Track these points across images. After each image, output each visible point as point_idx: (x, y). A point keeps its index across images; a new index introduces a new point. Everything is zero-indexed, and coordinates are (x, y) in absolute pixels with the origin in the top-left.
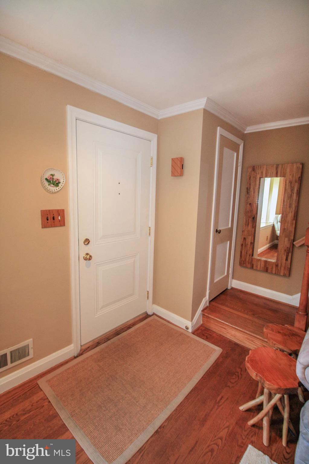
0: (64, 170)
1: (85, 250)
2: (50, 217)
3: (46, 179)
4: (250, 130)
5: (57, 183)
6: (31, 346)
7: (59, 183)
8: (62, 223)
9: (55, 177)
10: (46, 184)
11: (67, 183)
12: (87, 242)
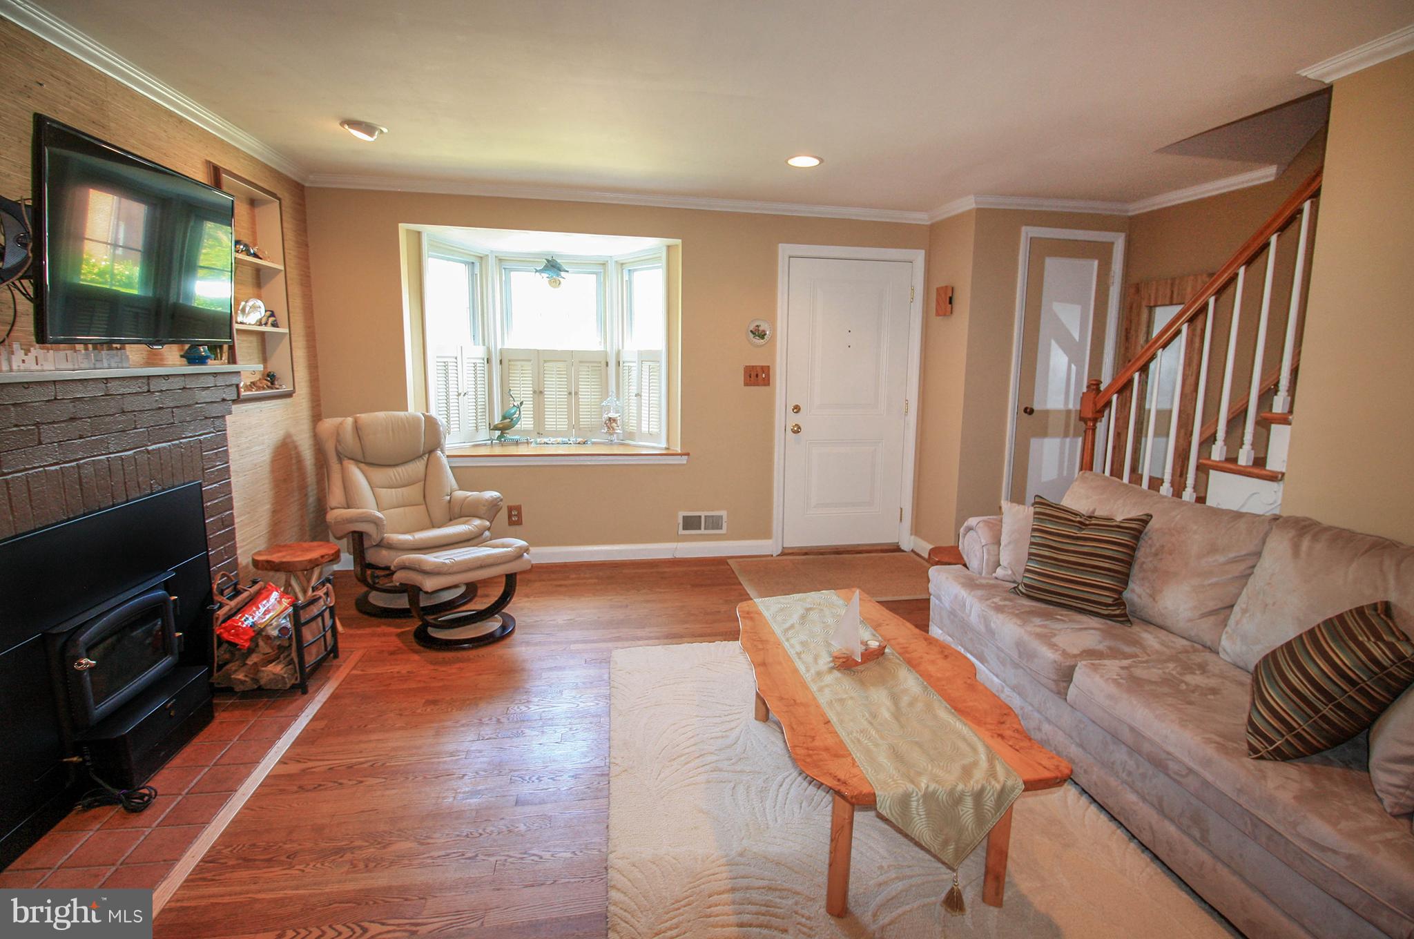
0: (773, 322)
1: (794, 419)
2: (753, 375)
3: (751, 331)
4: (1136, 208)
5: (762, 336)
6: (725, 519)
7: (765, 334)
8: (767, 382)
9: (761, 329)
10: (752, 336)
11: (773, 337)
12: (797, 409)
